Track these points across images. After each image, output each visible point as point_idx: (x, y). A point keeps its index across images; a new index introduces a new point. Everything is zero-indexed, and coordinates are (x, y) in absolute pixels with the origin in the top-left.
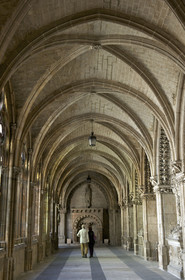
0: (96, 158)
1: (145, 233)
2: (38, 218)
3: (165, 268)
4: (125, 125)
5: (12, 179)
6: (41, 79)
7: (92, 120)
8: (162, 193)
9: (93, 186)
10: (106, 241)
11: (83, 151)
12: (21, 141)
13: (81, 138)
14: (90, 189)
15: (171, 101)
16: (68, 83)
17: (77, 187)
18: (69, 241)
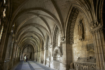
0: (31, 41)
1: (41, 58)
2: (17, 53)
3: (45, 65)
4: (40, 35)
5: (13, 44)
6: (24, 21)
7: (32, 33)
8: (46, 49)
9: (29, 47)
10: (31, 59)
11: (28, 40)
12: (17, 35)
13: (29, 36)
14: (28, 48)
15: (51, 30)
16: (30, 23)
17: (25, 47)
18: (22, 59)
